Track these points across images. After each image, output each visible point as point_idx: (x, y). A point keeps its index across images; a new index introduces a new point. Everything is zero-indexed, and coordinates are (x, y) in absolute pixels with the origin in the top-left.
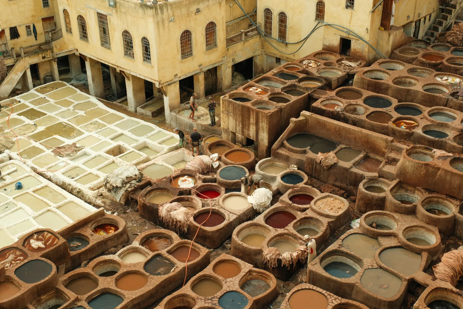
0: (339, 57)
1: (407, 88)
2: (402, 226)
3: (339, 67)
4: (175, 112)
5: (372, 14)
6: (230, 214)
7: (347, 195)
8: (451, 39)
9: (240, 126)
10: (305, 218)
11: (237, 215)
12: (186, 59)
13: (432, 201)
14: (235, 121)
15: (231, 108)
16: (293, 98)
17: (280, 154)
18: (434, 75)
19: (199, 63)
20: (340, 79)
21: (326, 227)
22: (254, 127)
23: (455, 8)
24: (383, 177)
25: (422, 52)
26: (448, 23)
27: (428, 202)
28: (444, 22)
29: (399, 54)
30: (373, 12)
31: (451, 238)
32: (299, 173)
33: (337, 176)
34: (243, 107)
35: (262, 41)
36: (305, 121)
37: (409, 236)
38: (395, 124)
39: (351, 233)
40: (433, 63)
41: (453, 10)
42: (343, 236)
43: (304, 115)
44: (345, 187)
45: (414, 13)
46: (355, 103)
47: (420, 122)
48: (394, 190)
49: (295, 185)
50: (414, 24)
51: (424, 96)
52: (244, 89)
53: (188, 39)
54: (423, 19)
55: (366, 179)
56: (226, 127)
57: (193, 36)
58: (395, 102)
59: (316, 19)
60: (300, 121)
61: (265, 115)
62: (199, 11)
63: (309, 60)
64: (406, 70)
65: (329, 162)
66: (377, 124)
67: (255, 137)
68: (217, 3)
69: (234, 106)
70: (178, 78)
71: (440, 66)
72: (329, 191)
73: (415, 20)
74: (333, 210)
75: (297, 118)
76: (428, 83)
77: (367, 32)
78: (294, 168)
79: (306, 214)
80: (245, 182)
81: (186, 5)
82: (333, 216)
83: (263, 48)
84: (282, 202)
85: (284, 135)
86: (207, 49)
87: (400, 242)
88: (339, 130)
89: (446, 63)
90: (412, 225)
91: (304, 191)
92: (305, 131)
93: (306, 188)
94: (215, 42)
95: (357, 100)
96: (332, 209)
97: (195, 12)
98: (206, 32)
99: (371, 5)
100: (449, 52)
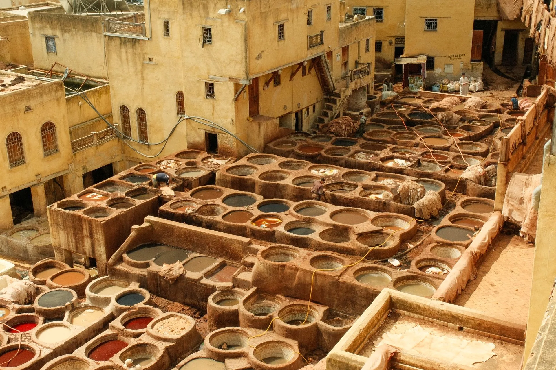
0: (205, 155)
1: (275, 182)
2: (255, 343)
3: (203, 165)
4: (6, 234)
5: (235, 103)
6: (42, 349)
7: (200, 315)
8: (334, 129)
9: (73, 240)
10: (138, 345)
11: (52, 349)
12: (16, 168)
13: (294, 311)
14: (66, 236)
15: (60, 220)
16: (138, 202)
17: (119, 271)
18: (309, 167)
19: (36, 172)
20: (202, 179)
21: (162, 353)
22: (89, 240)
23: (340, 97)
24: (238, 287)
25: (299, 144)
26: (333, 114)
27: (289, 312)
28: (329, 112)
29: (273, 147)
30: (236, 99)
31: (315, 352)
32: (141, 291)
33: (186, 290)
34: (73, 216)
35: (122, 145)
36: (150, 228)
37: (265, 355)
38: (255, 223)
39: (192, 358)
40: (310, 155)
41: (338, 99)
42: (182, 363)
43: (148, 221)
44: (197, 304)
45: (293, 103)
46: (211, 203)
47: (284, 219)
48: (251, 301)
49: (132, 307)
50: (293, 116)
51: (294, 190)
52: (79, 196)
53: (17, 143)
54: (305, 110)
55: (218, 291)
56: (57, 244)
57: (24, 140)
58: (260, 199)
59: (178, 114)
60: (143, 228)
61: (99, 224)
62: (30, 109)
63: (169, 160)
64: (277, 164)
65: (174, 274)
66: (233, 225)
67: (91, 253)
68: (54, 99)
69: (63, 216)
70: (8, 191)
71: (318, 158)
72: (177, 311)
73: (294, 111)
74: (174, 332)
75: (140, 224)
76: (300, 176)
77: (233, 124)
78: (134, 286)
79: (140, 340)
80: (71, 308)
81: (10, 102)
82: (173, 339)
83: (124, 153)
84: (113, 328)
85: (123, 247)
86: (45, 156)
87: (249, 363)
88: (189, 236)
89: (323, 154)
90: (267, 340)
91: (144, 312)
92: (152, 241)
93: (146, 308)
94: (56, 146)
95: (215, 200)
96: (172, 331)
97: (24, 110)
98: (42, 134)
99: (233, 92)
100: (330, 142)
